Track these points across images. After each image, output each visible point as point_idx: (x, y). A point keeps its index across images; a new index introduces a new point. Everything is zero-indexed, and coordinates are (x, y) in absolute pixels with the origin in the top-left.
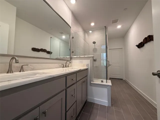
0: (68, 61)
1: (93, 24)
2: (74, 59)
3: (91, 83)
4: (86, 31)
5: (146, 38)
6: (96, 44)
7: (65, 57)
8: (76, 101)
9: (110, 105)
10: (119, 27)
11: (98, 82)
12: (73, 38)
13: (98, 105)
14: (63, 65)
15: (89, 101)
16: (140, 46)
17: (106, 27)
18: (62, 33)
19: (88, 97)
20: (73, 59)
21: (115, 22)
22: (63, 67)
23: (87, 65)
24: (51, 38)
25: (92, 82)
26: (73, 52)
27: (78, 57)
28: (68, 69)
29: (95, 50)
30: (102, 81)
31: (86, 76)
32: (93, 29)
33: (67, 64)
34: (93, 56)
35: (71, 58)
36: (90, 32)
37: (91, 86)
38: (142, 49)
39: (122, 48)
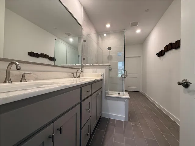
0: (79, 69)
1: (108, 26)
2: (87, 67)
3: (106, 97)
4: (99, 34)
5: (167, 46)
6: (111, 50)
7: (75, 65)
8: (91, 117)
9: (128, 120)
10: (138, 31)
11: (114, 94)
12: (85, 41)
13: (114, 120)
14: (74, 75)
15: (103, 116)
16: (161, 54)
17: (125, 30)
18: (69, 35)
19: (103, 112)
20: (85, 67)
21: (134, 25)
22: (74, 77)
23: (102, 75)
24: (56, 39)
25: (107, 95)
26: (84, 59)
27: (91, 65)
28: (79, 80)
29: (110, 58)
30: (119, 94)
31: (101, 88)
32: (109, 32)
33: (78, 74)
34: (109, 64)
35: (82, 67)
36: (105, 35)
37: (107, 99)
38: (162, 57)
39: (140, 57)
